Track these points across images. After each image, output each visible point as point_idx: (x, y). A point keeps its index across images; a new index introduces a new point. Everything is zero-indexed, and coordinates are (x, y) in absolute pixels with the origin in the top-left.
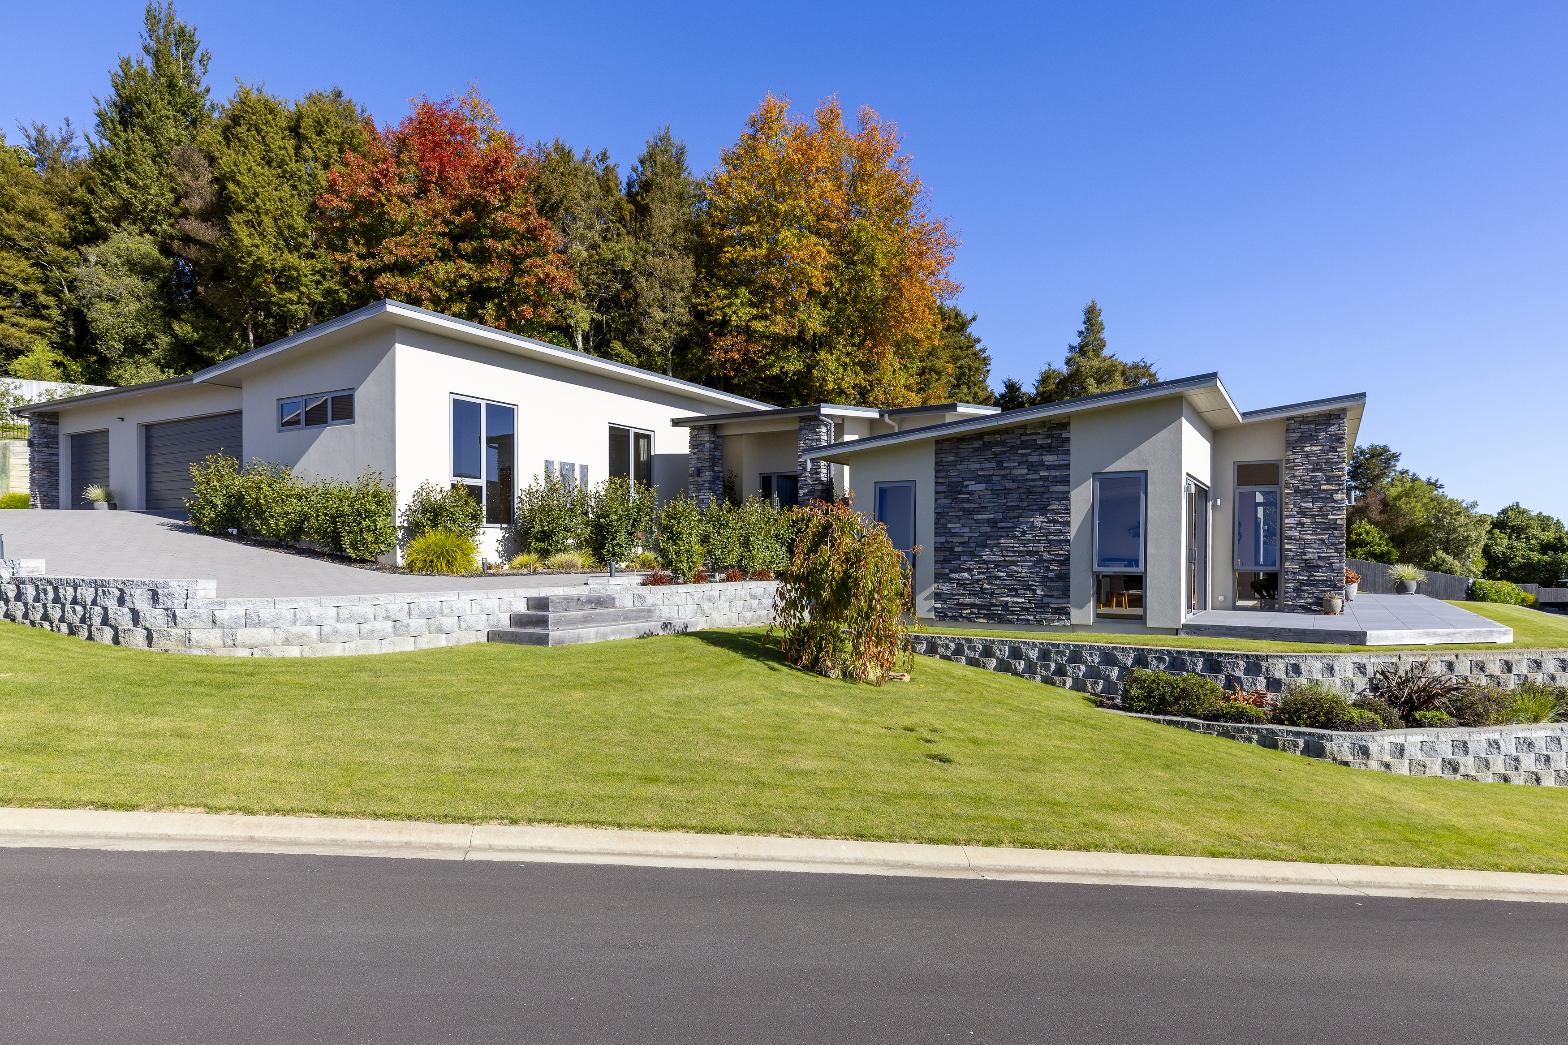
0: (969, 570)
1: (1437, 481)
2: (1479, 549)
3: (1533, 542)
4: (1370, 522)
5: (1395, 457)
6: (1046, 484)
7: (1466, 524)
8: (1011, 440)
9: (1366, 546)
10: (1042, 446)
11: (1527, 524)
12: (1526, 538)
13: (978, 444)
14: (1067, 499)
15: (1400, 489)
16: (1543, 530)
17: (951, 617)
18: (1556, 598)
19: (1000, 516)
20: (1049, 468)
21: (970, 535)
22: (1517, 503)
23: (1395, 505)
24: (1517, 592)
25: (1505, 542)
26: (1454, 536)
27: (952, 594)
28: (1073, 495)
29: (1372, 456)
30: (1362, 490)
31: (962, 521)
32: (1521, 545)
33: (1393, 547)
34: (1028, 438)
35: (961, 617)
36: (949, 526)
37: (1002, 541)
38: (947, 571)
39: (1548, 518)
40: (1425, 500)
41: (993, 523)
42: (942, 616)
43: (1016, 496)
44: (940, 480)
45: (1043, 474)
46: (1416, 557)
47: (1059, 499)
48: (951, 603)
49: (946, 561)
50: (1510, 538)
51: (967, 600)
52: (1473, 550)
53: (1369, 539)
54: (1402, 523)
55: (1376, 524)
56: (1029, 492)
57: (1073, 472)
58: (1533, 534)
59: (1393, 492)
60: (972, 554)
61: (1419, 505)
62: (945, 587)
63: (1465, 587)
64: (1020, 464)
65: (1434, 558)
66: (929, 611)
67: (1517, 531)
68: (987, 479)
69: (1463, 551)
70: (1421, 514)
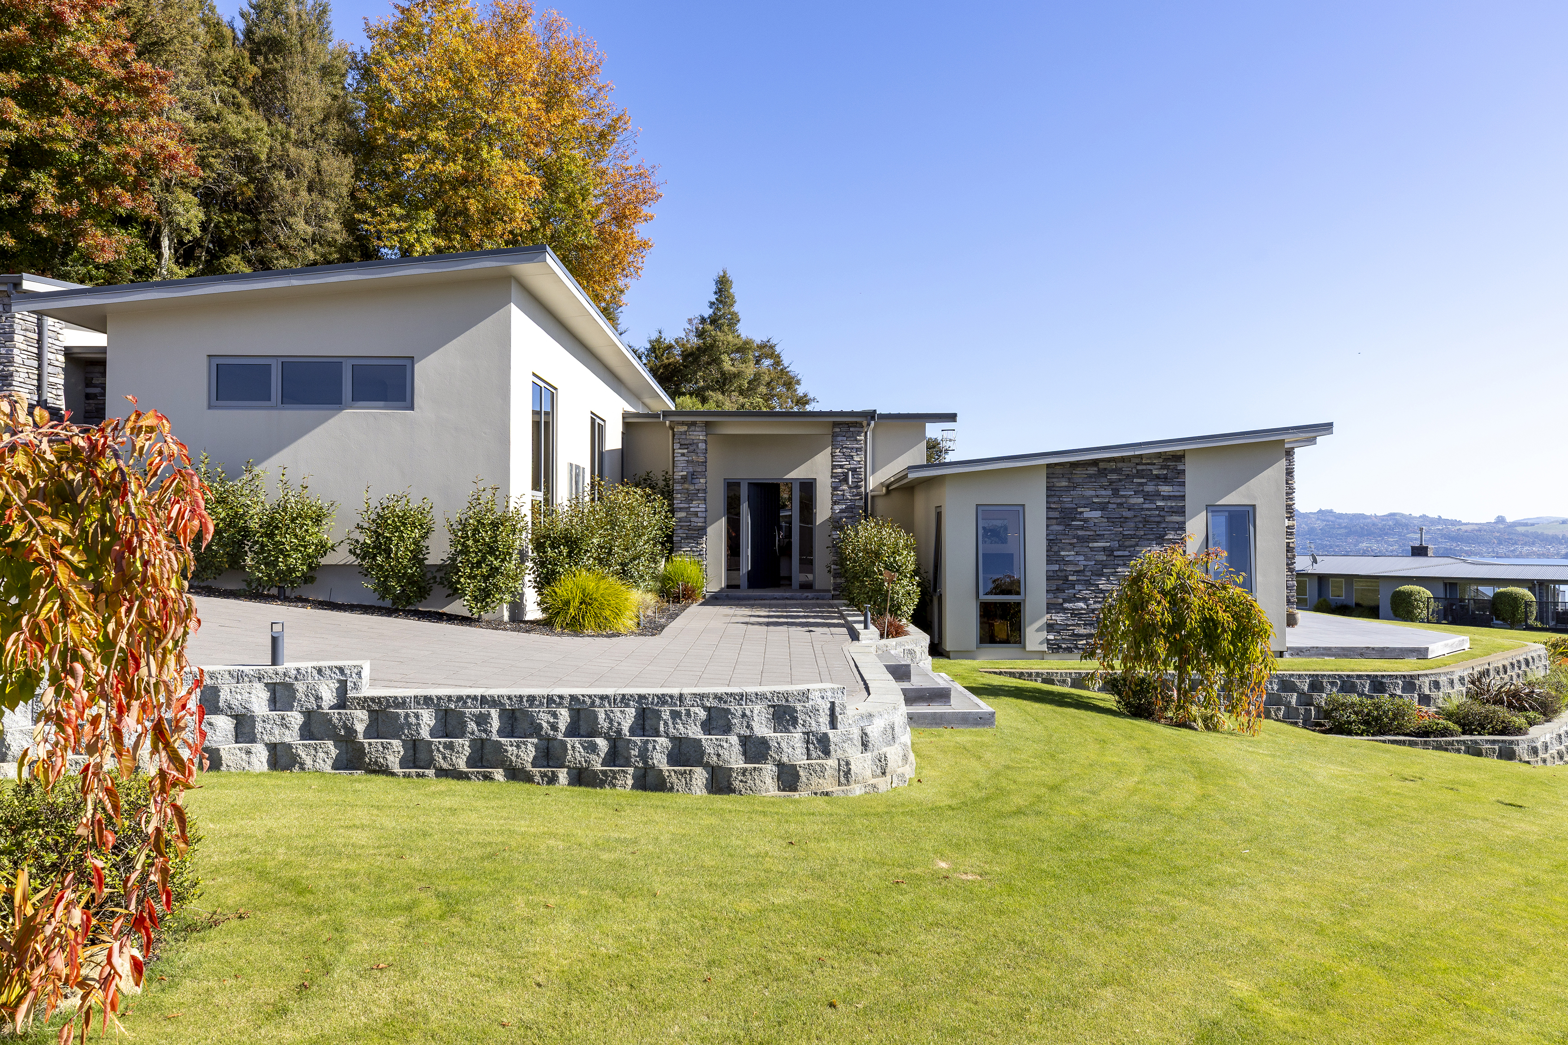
0: (1085, 600)
6: (1162, 513)
8: (1126, 468)
10: (1158, 477)
13: (1092, 470)
14: (1183, 529)
17: (1065, 649)
19: (1116, 544)
20: (1165, 498)
21: (1085, 563)
27: (1067, 625)
28: (1188, 525)
31: (1076, 549)
34: (1144, 467)
35: (1076, 648)
36: (1062, 553)
37: (1119, 570)
38: (1061, 601)
41: (1109, 551)
42: (1055, 648)
43: (1132, 525)
44: (1053, 506)
45: (1159, 503)
47: (1176, 530)
48: (1066, 634)
49: (1059, 590)
51: (1082, 631)
56: (1146, 521)
57: (1189, 503)
60: (1088, 583)
62: (1059, 618)
64: (1136, 493)
66: (1041, 643)
68: (1103, 507)
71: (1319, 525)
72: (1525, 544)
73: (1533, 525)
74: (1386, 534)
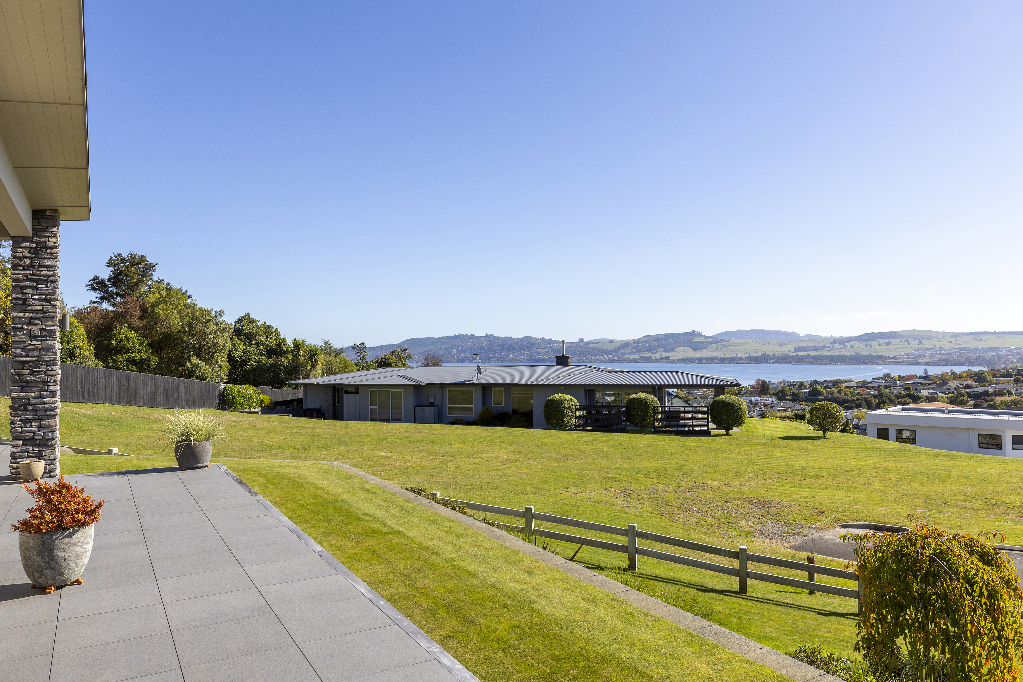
1: (186, 291)
2: (224, 355)
3: (261, 347)
4: (131, 327)
5: (152, 267)
7: (215, 332)
9: (126, 352)
11: (256, 332)
12: (256, 344)
15: (157, 296)
16: (267, 337)
18: (283, 398)
22: (249, 314)
23: (153, 311)
24: (257, 394)
25: (242, 347)
26: (205, 342)
29: (132, 264)
30: (123, 296)
32: (252, 350)
33: (152, 353)
39: (270, 327)
40: (180, 308)
46: (173, 363)
50: (245, 344)
52: (220, 356)
53: (129, 345)
54: (160, 329)
55: (136, 330)
58: (261, 341)
59: (151, 298)
61: (175, 312)
63: (217, 393)
65: (189, 364)
67: (249, 338)
69: (213, 357)
70: (176, 321)
71: (486, 344)
72: (593, 354)
73: (597, 343)
74: (523, 349)
